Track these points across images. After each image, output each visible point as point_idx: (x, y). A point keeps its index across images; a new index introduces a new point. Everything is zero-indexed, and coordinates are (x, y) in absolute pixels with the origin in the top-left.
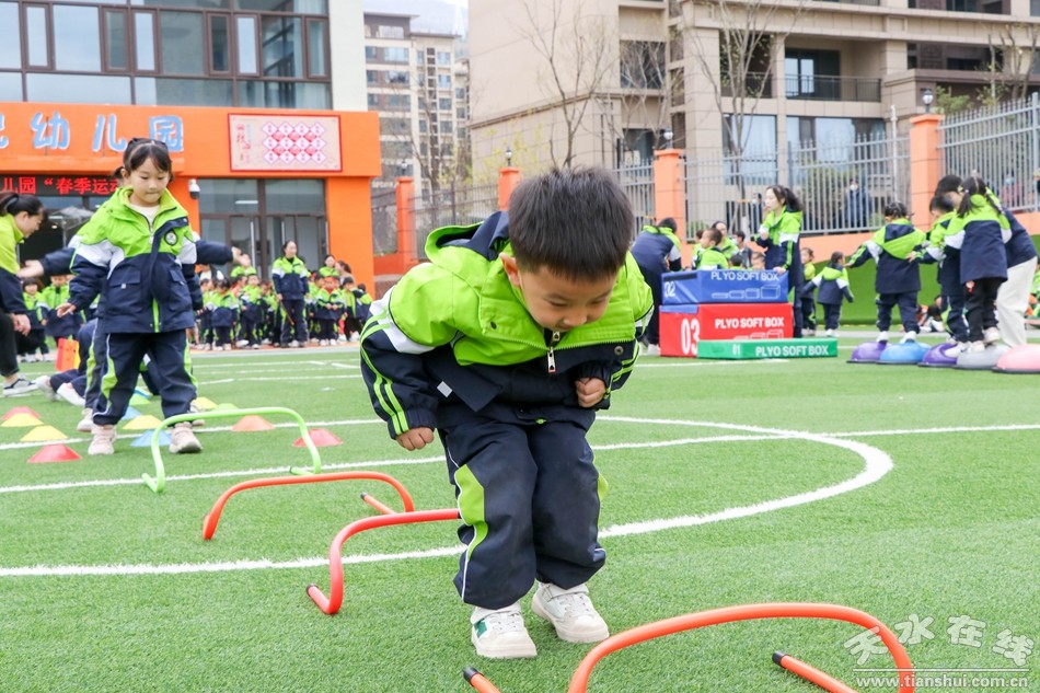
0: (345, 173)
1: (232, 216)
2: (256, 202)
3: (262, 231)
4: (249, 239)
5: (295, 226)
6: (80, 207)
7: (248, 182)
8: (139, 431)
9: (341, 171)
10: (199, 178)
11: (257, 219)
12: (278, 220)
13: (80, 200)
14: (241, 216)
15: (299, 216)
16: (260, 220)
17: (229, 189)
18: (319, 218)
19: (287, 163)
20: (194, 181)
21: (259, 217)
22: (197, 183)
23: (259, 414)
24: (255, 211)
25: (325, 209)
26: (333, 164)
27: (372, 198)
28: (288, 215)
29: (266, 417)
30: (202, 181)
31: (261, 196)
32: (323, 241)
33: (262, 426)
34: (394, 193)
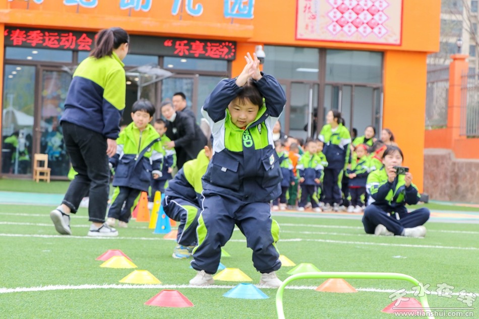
0: (403, 48)
1: (293, 82)
2: (316, 70)
3: (320, 99)
4: (308, 105)
5: (352, 96)
6: (154, 66)
7: (306, 50)
8: (227, 283)
9: (400, 45)
10: (266, 44)
11: (316, 87)
12: (336, 88)
13: (156, 59)
14: (302, 83)
15: (357, 86)
16: (319, 87)
17: (288, 56)
18: (375, 89)
19: (350, 35)
20: (260, 47)
21: (319, 85)
22: (263, 49)
23: (344, 278)
24: (316, 79)
25: (382, 81)
26: (393, 38)
27: (429, 72)
28: (345, 85)
29: (350, 281)
30: (266, 47)
31: (322, 65)
32: (377, 113)
33: (346, 288)
34: (446, 69)
